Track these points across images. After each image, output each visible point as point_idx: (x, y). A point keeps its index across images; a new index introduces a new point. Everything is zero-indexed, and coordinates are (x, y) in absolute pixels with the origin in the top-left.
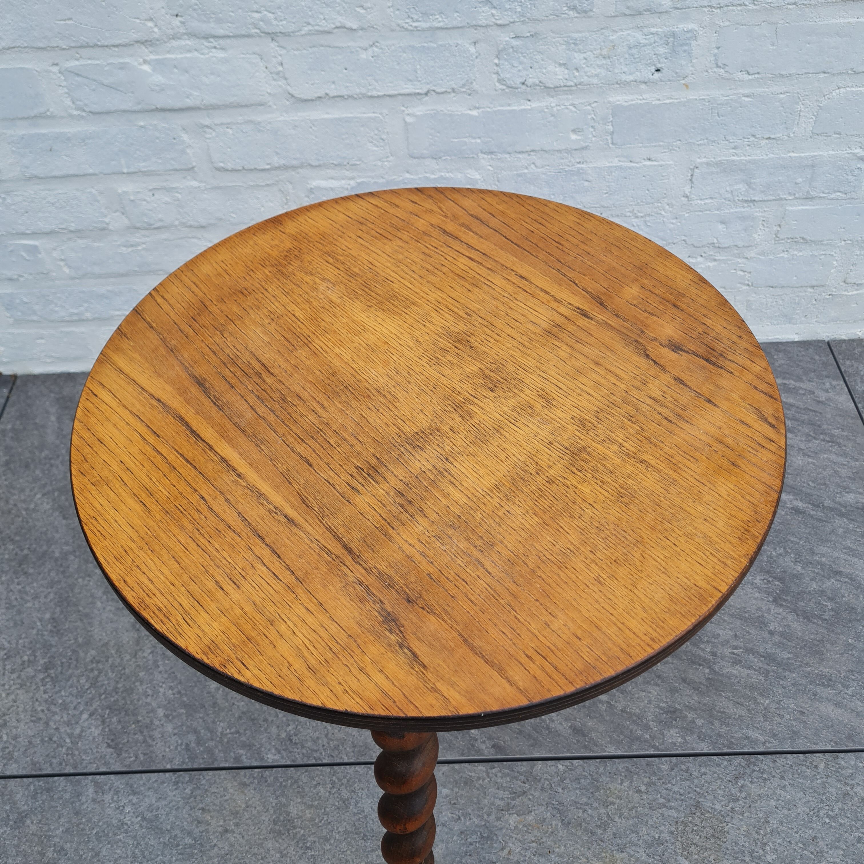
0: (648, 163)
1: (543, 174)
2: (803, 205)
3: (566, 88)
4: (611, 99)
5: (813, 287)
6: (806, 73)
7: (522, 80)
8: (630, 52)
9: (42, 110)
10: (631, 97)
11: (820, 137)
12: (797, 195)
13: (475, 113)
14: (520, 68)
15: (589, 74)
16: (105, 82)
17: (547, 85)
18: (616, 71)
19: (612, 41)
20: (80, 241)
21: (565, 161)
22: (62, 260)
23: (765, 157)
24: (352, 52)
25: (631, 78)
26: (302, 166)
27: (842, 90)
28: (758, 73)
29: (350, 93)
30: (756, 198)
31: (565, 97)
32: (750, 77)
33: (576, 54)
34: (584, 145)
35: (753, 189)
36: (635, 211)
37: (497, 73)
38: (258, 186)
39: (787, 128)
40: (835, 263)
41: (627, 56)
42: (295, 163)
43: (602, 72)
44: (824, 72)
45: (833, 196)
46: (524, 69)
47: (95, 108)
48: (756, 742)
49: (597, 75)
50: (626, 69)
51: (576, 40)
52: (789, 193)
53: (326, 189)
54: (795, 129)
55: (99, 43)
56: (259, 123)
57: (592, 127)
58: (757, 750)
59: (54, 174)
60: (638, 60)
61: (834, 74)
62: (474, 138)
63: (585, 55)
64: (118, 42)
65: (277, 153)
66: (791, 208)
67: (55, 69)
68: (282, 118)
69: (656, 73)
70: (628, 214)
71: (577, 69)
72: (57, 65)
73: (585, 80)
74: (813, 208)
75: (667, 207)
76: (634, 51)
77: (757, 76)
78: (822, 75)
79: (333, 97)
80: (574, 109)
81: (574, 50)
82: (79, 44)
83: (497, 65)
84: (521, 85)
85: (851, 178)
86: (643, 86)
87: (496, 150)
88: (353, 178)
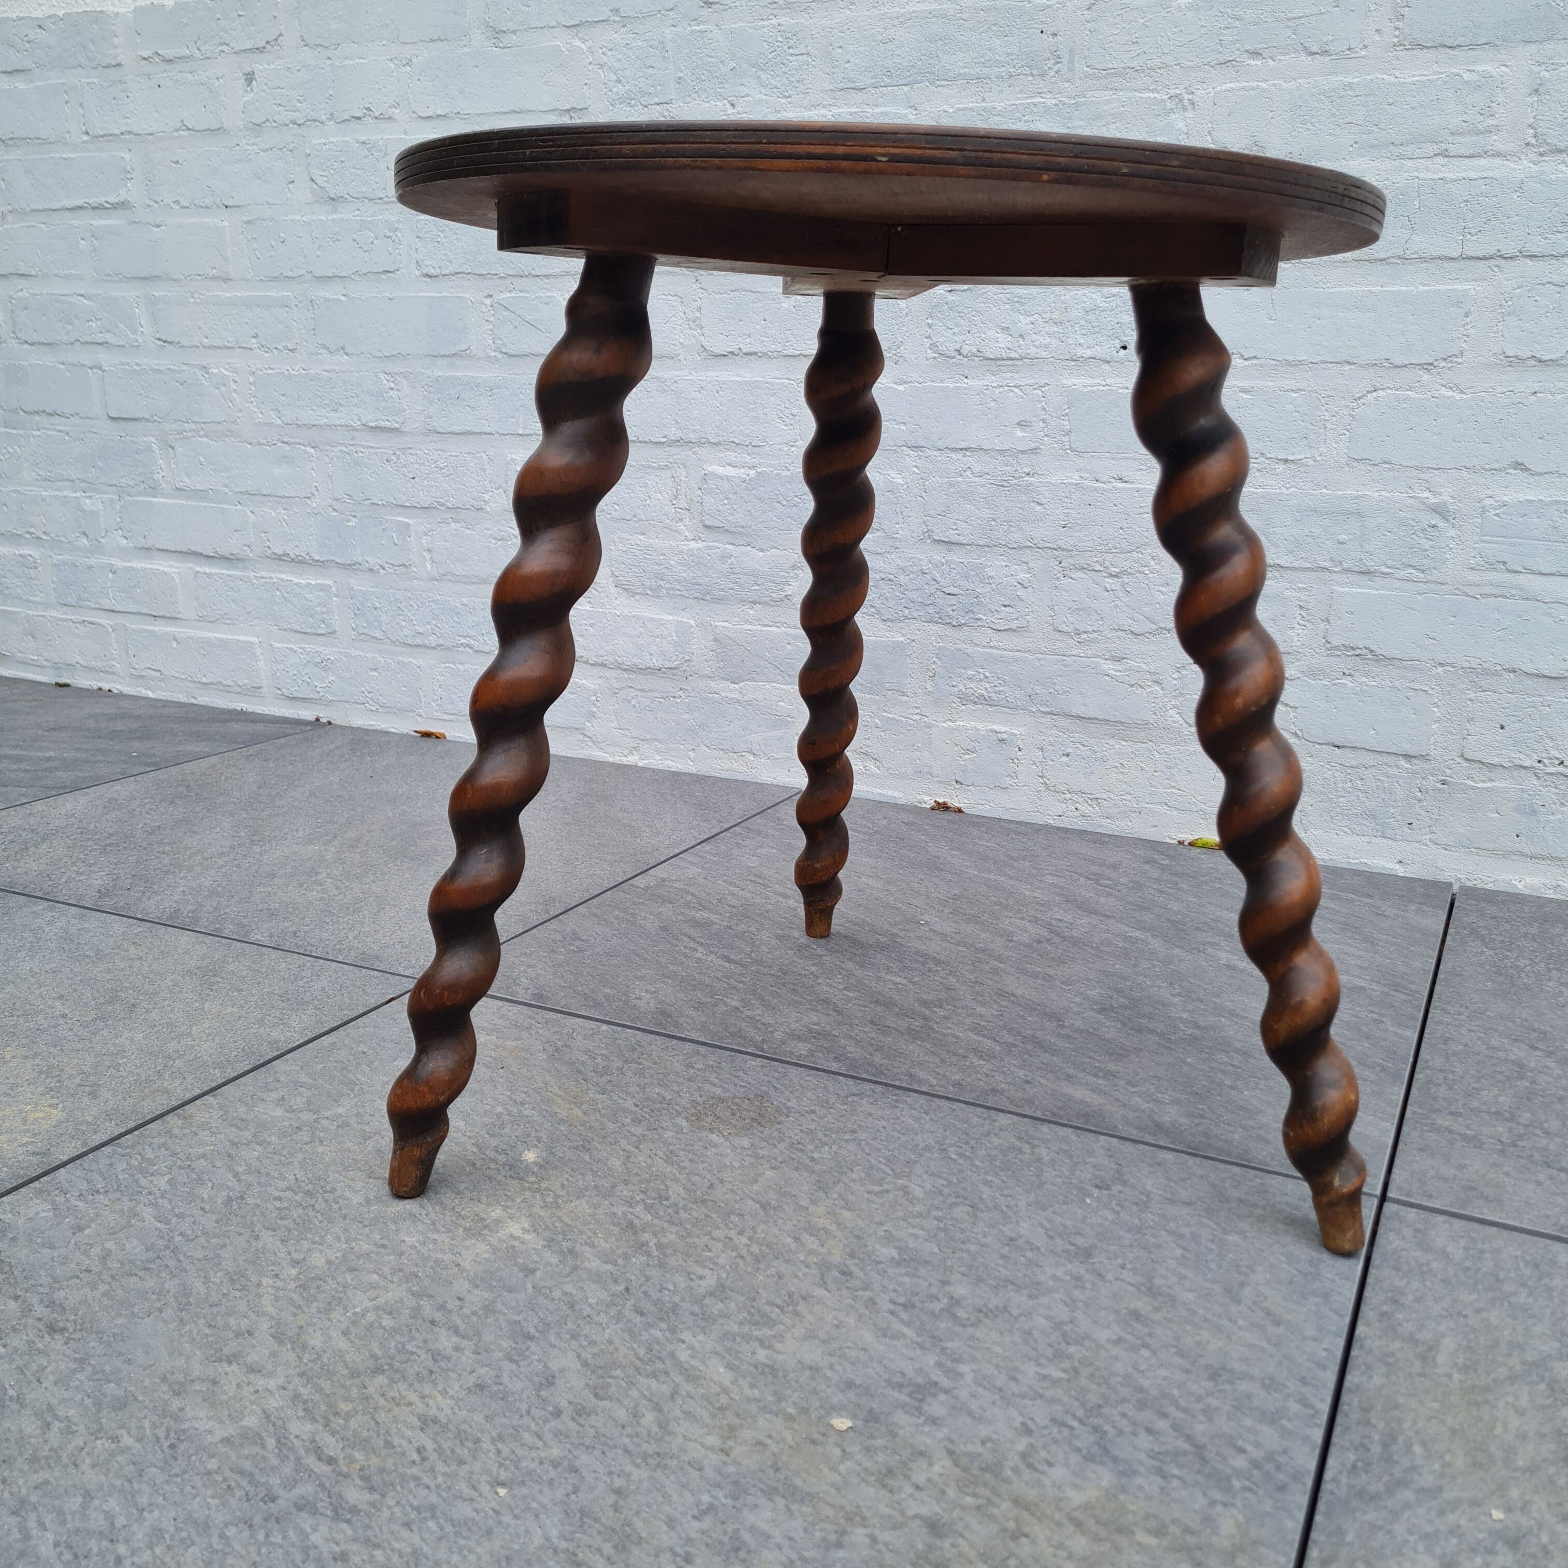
0: (1121, 485)
1: (982, 486)
2: (1360, 587)
3: (1010, 362)
4: (1065, 382)
5: (1408, 757)
6: (1322, 362)
7: (958, 347)
8: (1087, 317)
9: (464, 347)
10: (1092, 381)
11: (1362, 467)
12: (1345, 565)
13: (901, 388)
14: (956, 330)
15: (1037, 343)
16: (528, 318)
17: (987, 355)
18: (1070, 341)
19: (1064, 302)
20: (453, 525)
21: (1009, 469)
22: (429, 551)
23: (1284, 490)
24: (773, 300)
25: (1089, 353)
26: (700, 444)
27: (1381, 393)
28: (1255, 357)
29: (764, 350)
30: (1282, 563)
31: (1009, 375)
32: (1246, 363)
33: (1021, 317)
34: (1033, 445)
35: (1278, 546)
36: (1107, 564)
37: (929, 337)
38: (650, 467)
39: (1310, 447)
40: (1435, 710)
41: (1083, 323)
42: (692, 437)
43: (1054, 342)
44: (1348, 363)
45: (1402, 573)
46: (961, 333)
47: (511, 349)
48: (919, 1081)
49: (1046, 347)
50: (1082, 341)
51: (1020, 297)
52: (1332, 560)
53: (721, 477)
54: (1323, 449)
55: (533, 273)
56: (665, 380)
57: (1044, 421)
58: (915, 1087)
59: (452, 429)
60: (1097, 329)
61: (1361, 366)
62: (898, 423)
63: (1031, 319)
64: (550, 271)
65: (677, 423)
66: (1339, 589)
67: (488, 301)
68: (690, 377)
69: (1122, 352)
70: (1098, 567)
71: (1021, 336)
72: (491, 296)
73: (1032, 351)
74: (1375, 592)
75: (1153, 563)
76: (1091, 317)
77: (1254, 361)
78: (1347, 367)
79: (746, 354)
80: (1020, 393)
81: (1018, 311)
82: (514, 273)
83: (930, 326)
84: (955, 354)
85: (1427, 544)
86: (1106, 367)
87: (923, 444)
88: (753, 467)
